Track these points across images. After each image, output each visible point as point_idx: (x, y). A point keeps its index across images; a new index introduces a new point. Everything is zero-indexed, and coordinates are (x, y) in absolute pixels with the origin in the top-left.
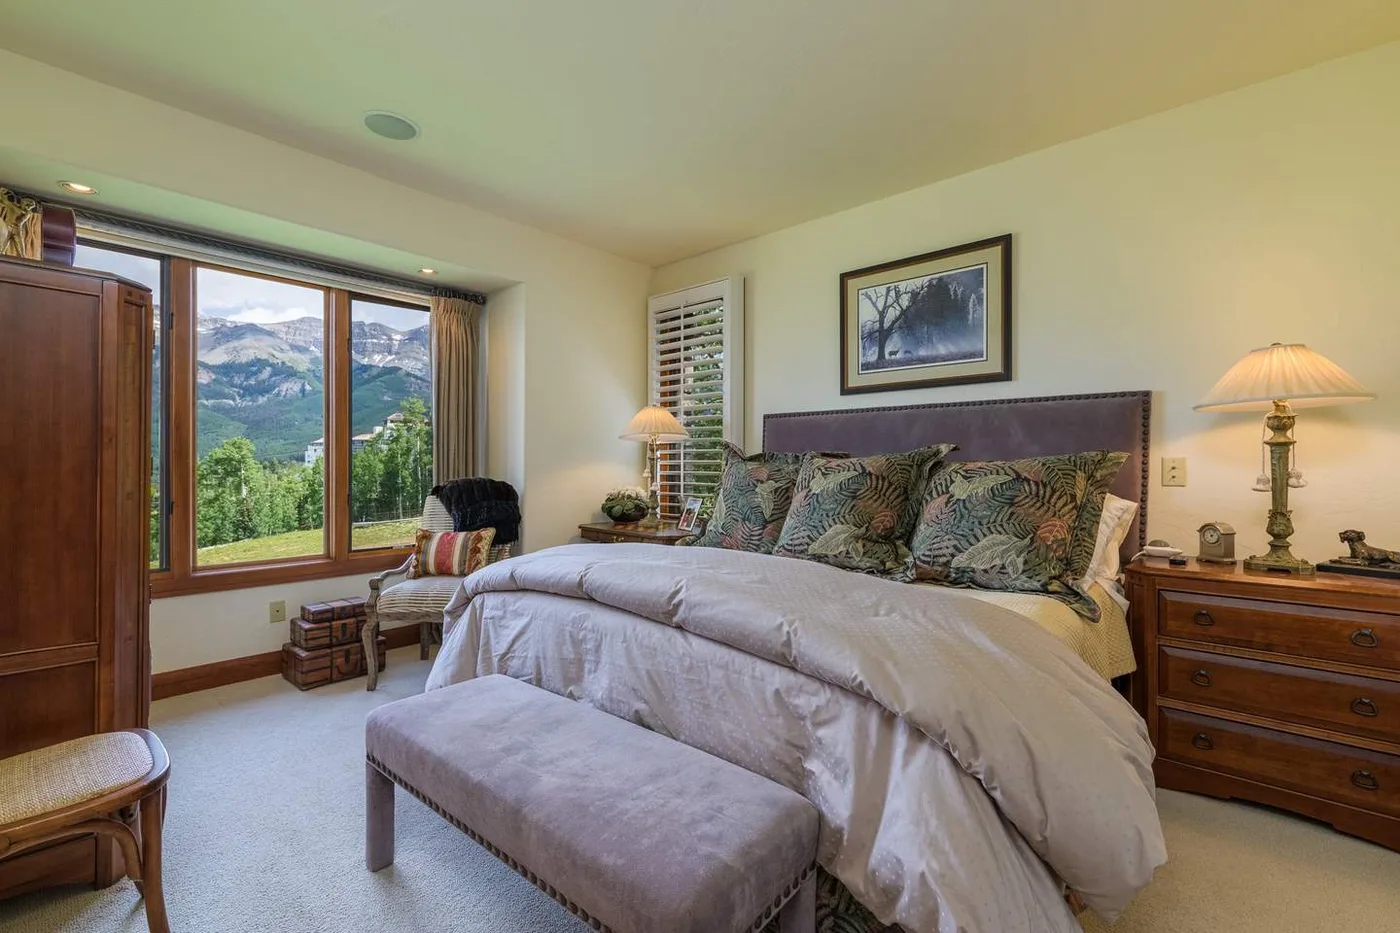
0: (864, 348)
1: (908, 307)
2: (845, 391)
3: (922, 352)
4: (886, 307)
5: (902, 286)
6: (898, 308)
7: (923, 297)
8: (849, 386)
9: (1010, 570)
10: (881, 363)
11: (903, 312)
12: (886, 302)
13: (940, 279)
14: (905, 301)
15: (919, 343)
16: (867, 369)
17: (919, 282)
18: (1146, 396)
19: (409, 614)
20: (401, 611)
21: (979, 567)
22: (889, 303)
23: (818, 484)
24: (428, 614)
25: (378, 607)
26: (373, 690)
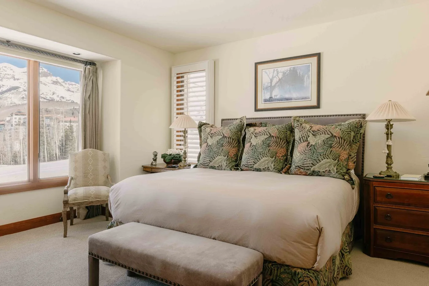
0: (264, 93)
1: (282, 78)
2: (256, 110)
3: (287, 96)
4: (273, 77)
5: (279, 69)
6: (278, 78)
7: (287, 74)
8: (258, 108)
9: (332, 171)
10: (270, 99)
11: (280, 80)
12: (273, 76)
13: (294, 68)
14: (280, 76)
15: (286, 92)
16: (265, 102)
17: (286, 68)
18: (364, 115)
19: (83, 203)
20: (81, 202)
21: (321, 170)
22: (274, 76)
23: (254, 141)
24: (92, 202)
25: (69, 201)
26: (66, 237)
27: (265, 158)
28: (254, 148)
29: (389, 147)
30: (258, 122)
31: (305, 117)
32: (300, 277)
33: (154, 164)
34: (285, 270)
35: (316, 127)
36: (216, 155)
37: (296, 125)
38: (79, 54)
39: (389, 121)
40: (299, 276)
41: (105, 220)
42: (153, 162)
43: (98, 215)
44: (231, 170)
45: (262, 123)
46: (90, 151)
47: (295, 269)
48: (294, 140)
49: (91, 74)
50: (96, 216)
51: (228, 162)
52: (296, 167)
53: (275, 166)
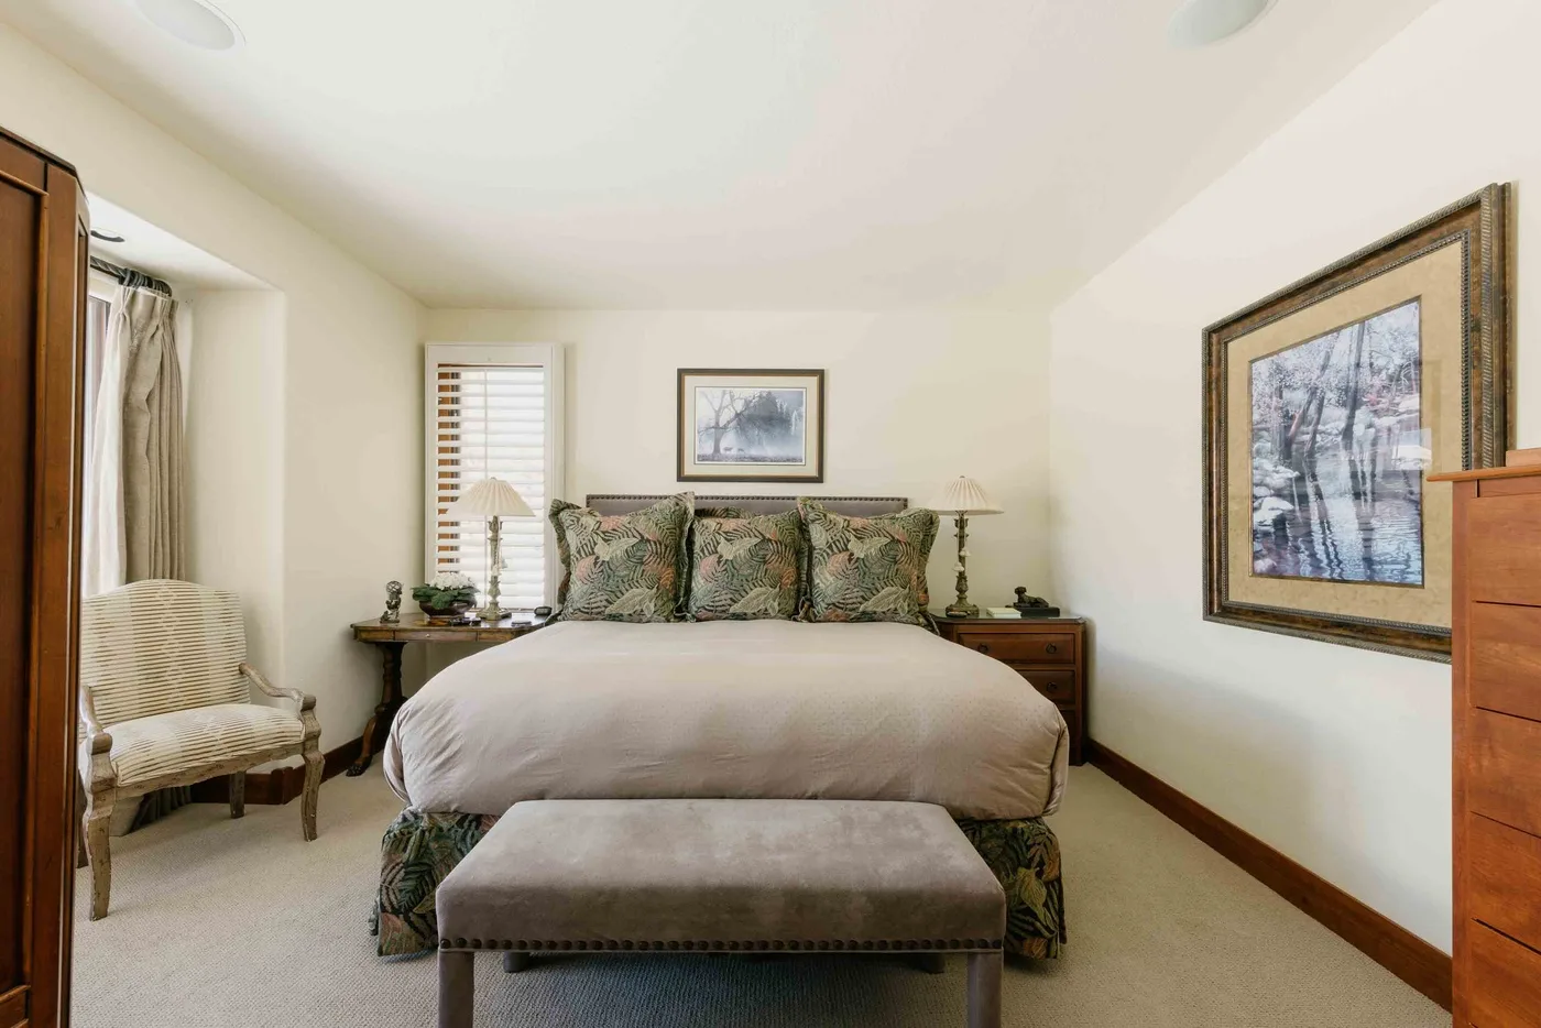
0: (700, 441)
1: (741, 412)
2: (681, 478)
3: (754, 452)
4: (721, 408)
5: (737, 392)
6: (732, 410)
7: (755, 406)
8: (685, 473)
9: (900, 611)
10: (715, 456)
11: (737, 415)
12: (721, 404)
13: (769, 393)
14: (739, 406)
15: (750, 443)
16: (703, 460)
17: (752, 390)
18: (906, 500)
19: (183, 773)
20: (169, 772)
21: (879, 610)
22: (724, 405)
23: (727, 551)
24: (219, 765)
25: (121, 778)
26: (105, 915)
27: (759, 588)
28: (730, 567)
29: (962, 559)
30: (719, 506)
31: (825, 499)
32: (1029, 838)
33: (393, 618)
34: (990, 831)
35: (857, 522)
36: (627, 587)
37: (812, 516)
38: (118, 240)
39: (962, 513)
40: (1026, 837)
41: (226, 818)
42: (390, 612)
43: (180, 804)
44: (669, 621)
45: (730, 510)
46: (165, 589)
47: (1012, 824)
48: (811, 549)
49: (155, 322)
50: (173, 808)
51: (660, 603)
52: (829, 605)
53: (782, 606)
